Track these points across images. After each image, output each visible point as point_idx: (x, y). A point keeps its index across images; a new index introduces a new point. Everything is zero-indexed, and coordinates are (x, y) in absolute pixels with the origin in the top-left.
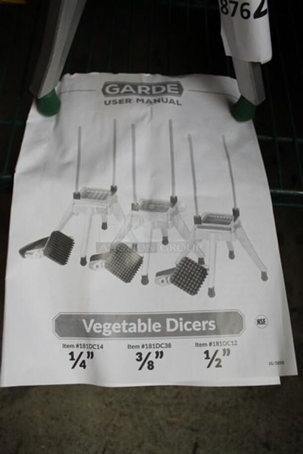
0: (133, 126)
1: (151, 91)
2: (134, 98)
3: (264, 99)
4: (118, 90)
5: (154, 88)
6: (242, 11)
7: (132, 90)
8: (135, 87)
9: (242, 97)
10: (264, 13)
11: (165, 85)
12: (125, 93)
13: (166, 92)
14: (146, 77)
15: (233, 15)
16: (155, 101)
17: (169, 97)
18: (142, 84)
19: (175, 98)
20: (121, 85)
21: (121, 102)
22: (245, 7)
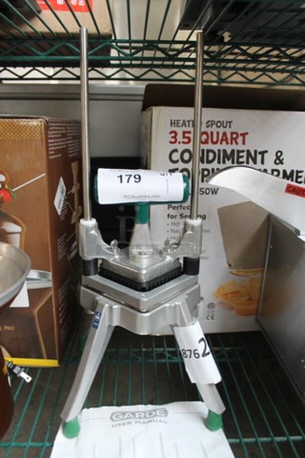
0: (133, 440)
1: (145, 416)
2: (133, 421)
3: (224, 409)
4: (121, 417)
5: (147, 414)
6: (195, 354)
7: (131, 415)
8: (134, 414)
9: (210, 411)
10: (208, 353)
11: (155, 411)
12: (127, 418)
13: (156, 415)
14: (141, 408)
15: (190, 357)
16: (148, 422)
17: (158, 418)
18: (138, 412)
19: (163, 419)
20: (124, 414)
21: (124, 424)
22: (196, 352)
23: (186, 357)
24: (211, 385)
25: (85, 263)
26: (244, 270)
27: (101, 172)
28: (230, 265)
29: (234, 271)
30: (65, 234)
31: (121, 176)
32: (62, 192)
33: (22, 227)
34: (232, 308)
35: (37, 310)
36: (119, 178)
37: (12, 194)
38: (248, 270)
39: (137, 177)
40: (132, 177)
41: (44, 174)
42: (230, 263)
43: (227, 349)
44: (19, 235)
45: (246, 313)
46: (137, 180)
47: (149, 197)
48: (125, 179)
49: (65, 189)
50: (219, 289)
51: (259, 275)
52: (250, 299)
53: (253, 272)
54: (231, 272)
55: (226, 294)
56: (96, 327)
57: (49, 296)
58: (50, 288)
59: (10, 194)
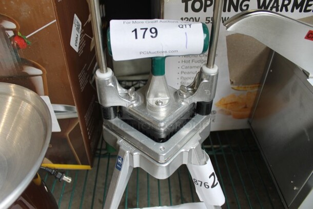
10: (217, 184)
22: (206, 184)
23: (197, 184)
24: (217, 206)
26: (243, 86)
27: (116, 25)
28: (232, 83)
29: (235, 87)
31: (135, 30)
33: (43, 71)
34: (230, 114)
35: (68, 134)
36: (134, 32)
37: (26, 41)
38: (247, 86)
39: (153, 31)
40: (148, 31)
41: (55, 20)
42: (232, 80)
43: (224, 146)
44: (41, 77)
45: (241, 117)
46: (154, 35)
48: (140, 33)
50: (220, 101)
51: (256, 89)
52: (246, 107)
53: (251, 87)
54: (233, 88)
55: (226, 104)
56: (120, 169)
57: (76, 124)
58: (77, 118)
59: (25, 41)
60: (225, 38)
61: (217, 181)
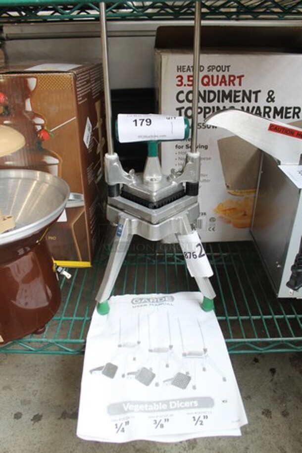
0: (148, 316)
1: (157, 301)
2: (148, 304)
3: (215, 296)
4: (139, 301)
6: (193, 255)
7: (146, 300)
8: (149, 300)
9: (204, 297)
10: (204, 255)
11: (164, 297)
12: (144, 302)
13: (165, 300)
14: (154, 295)
15: (190, 257)
16: (159, 304)
17: (167, 303)
18: (152, 298)
19: (170, 303)
20: (141, 299)
21: (141, 306)
22: (194, 254)
23: (187, 258)
24: (205, 278)
25: (110, 188)
26: (240, 191)
27: (121, 117)
28: (228, 187)
29: (232, 191)
30: (93, 163)
31: (136, 121)
32: (89, 130)
33: (60, 160)
34: (230, 222)
35: (73, 224)
36: (134, 123)
37: (50, 134)
38: (243, 191)
39: (148, 121)
40: (145, 121)
41: (75, 118)
42: (228, 184)
43: (225, 254)
44: (57, 166)
45: (242, 226)
46: (149, 124)
47: (157, 136)
48: (139, 122)
49: (91, 126)
50: (218, 206)
51: (253, 195)
52: (245, 215)
53: (247, 192)
54: (229, 193)
55: (225, 210)
56: (120, 235)
57: (82, 213)
58: (83, 207)
59: (49, 134)
60: (216, 143)
61: (203, 252)
